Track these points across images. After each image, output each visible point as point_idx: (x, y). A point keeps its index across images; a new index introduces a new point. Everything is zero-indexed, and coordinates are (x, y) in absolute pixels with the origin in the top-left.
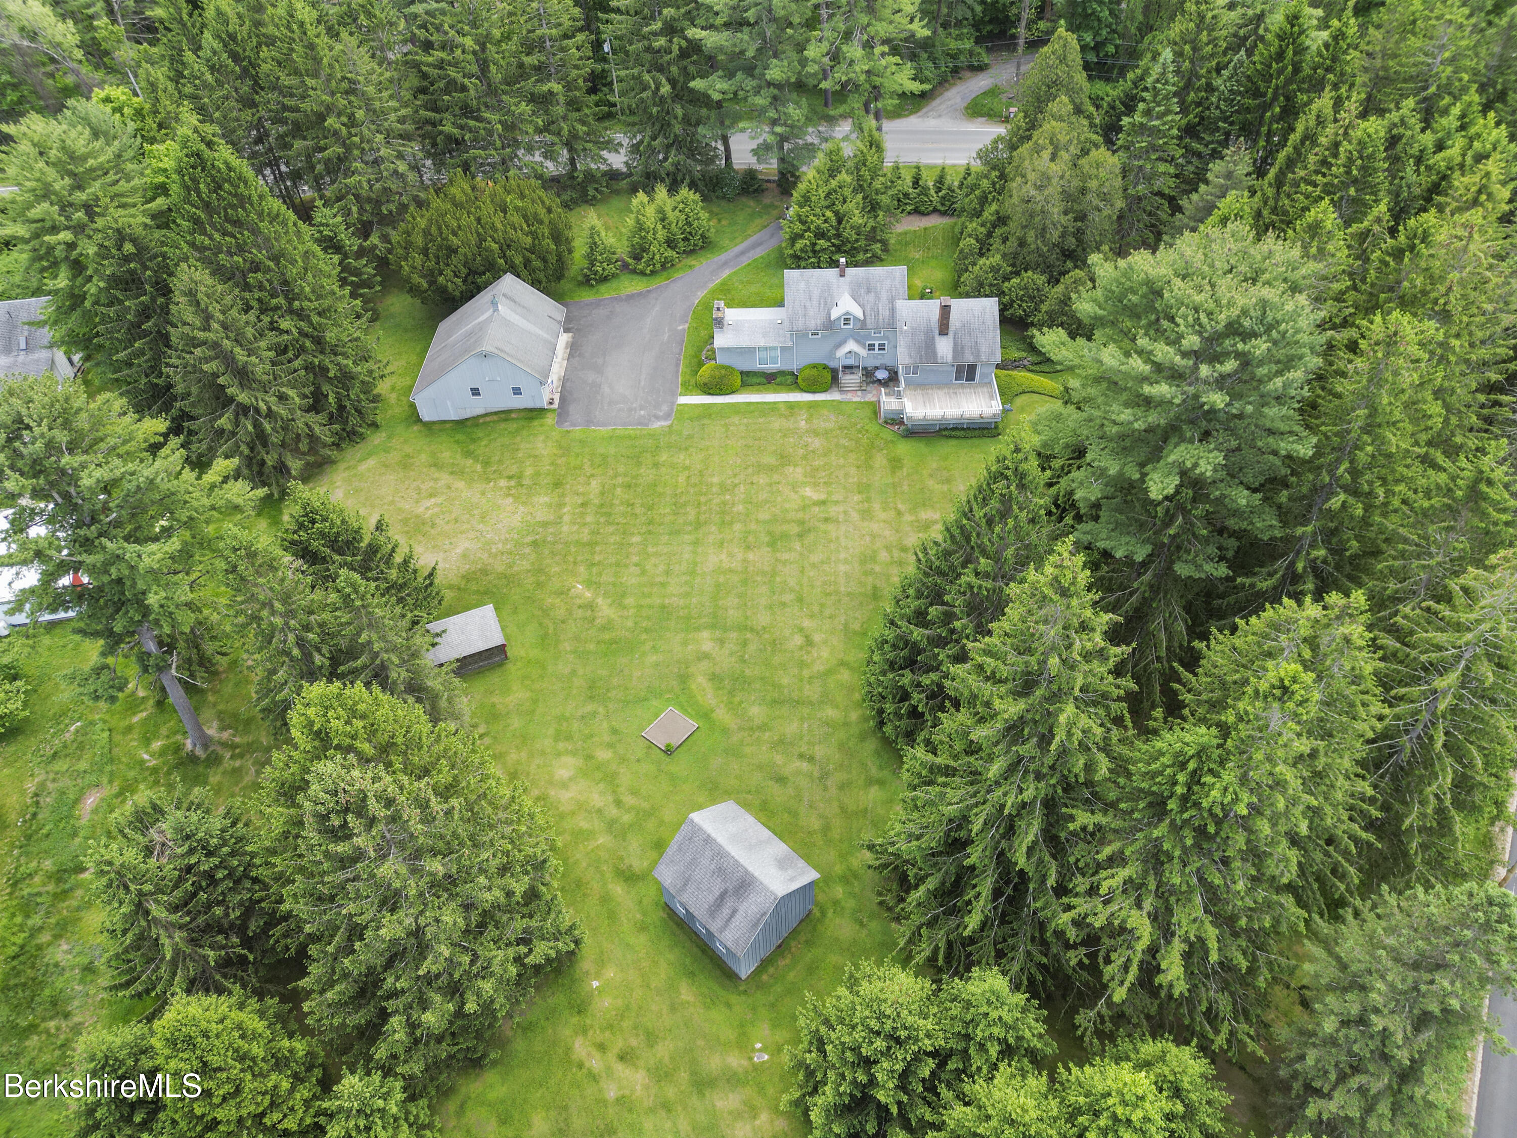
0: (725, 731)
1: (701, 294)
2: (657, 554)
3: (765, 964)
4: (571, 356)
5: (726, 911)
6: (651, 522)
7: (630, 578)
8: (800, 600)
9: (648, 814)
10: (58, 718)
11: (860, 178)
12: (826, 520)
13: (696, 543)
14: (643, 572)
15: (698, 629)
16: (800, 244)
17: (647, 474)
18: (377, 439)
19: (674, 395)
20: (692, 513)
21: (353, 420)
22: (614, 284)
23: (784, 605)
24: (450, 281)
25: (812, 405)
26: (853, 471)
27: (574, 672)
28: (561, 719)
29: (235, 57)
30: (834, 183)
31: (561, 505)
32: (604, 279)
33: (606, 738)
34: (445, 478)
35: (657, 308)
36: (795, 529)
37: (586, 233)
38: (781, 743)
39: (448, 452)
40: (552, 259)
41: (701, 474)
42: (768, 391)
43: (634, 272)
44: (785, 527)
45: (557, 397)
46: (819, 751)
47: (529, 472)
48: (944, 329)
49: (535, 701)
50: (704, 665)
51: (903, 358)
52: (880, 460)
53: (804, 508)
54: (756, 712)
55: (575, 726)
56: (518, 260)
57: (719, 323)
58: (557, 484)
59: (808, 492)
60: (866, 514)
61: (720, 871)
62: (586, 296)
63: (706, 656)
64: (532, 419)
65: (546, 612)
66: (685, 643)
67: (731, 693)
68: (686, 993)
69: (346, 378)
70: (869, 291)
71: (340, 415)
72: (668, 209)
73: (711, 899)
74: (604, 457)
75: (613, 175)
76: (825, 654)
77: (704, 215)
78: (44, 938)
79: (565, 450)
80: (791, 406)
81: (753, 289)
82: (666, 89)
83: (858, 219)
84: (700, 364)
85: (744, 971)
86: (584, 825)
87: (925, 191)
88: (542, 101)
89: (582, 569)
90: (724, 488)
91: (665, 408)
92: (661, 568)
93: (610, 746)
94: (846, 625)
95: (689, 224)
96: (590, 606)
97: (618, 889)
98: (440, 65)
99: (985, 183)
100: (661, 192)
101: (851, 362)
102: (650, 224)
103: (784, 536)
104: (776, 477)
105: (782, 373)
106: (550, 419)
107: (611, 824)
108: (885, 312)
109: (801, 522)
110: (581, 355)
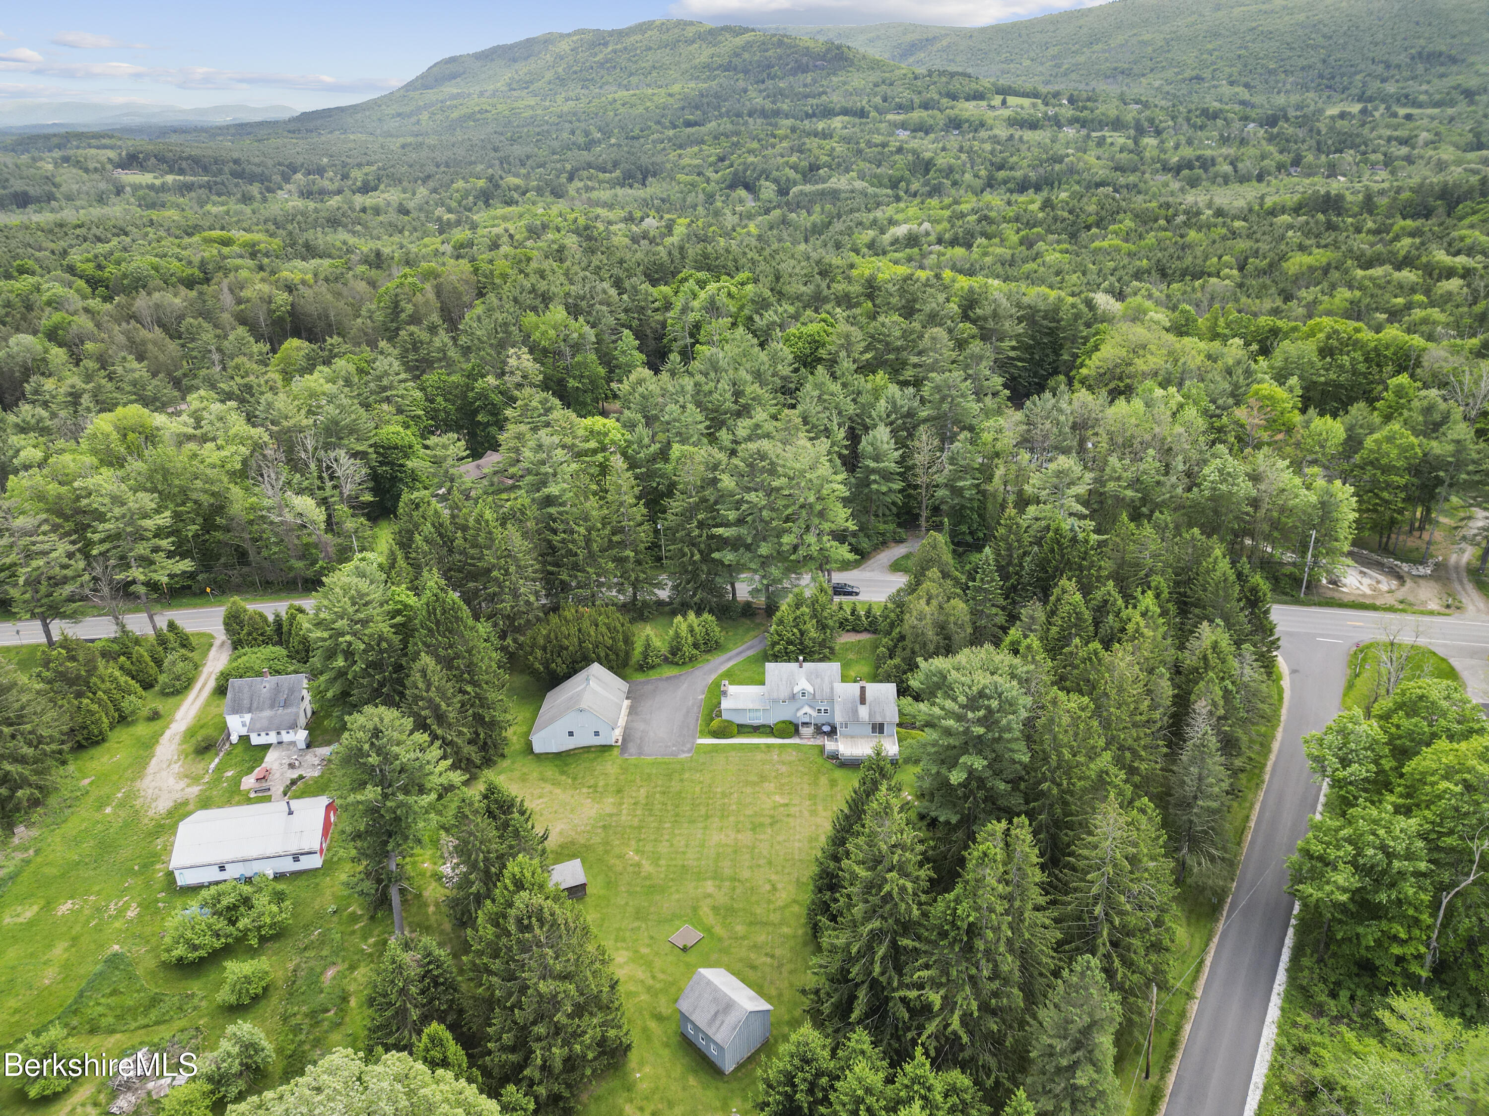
0: (720, 940)
1: (713, 677)
2: (681, 835)
3: (740, 1067)
4: (630, 714)
5: (718, 1023)
6: (677, 815)
7: (663, 848)
8: (770, 863)
9: (672, 984)
10: (306, 927)
11: (814, 610)
12: (788, 815)
13: (705, 828)
14: (672, 845)
15: (705, 879)
16: (777, 648)
17: (675, 786)
18: (506, 763)
19: (694, 737)
20: (703, 810)
21: (491, 752)
22: (659, 670)
23: (759, 866)
24: (559, 667)
25: (782, 746)
26: (806, 786)
27: (627, 904)
28: (619, 930)
29: (441, 535)
30: (798, 613)
31: (621, 804)
32: (653, 667)
33: (647, 941)
34: (548, 787)
35: (685, 685)
36: (768, 821)
37: (643, 638)
38: (755, 947)
39: (550, 771)
40: (622, 654)
41: (710, 786)
42: (754, 737)
43: (672, 663)
45: (621, 738)
46: (778, 952)
47: (601, 783)
48: (863, 701)
49: (603, 920)
50: (708, 901)
51: (838, 719)
52: (823, 780)
53: (774, 808)
54: (740, 929)
55: (628, 934)
56: (602, 654)
57: (724, 693)
58: (619, 791)
59: (777, 798)
60: (814, 813)
61: (715, 1000)
62: (640, 677)
63: (710, 896)
64: (604, 751)
65: (610, 868)
66: (696, 888)
67: (725, 917)
68: (692, 1081)
69: (493, 724)
70: (817, 676)
71: (484, 747)
72: (695, 625)
73: (709, 1016)
74: (649, 775)
75: (660, 603)
76: (784, 896)
77: (717, 629)
78: (306, 1047)
79: (625, 770)
80: (769, 746)
81: (747, 674)
82: (697, 557)
83: (813, 634)
84: (712, 719)
85: (729, 1067)
86: (633, 989)
87: (858, 618)
88: (620, 561)
89: (633, 843)
90: (724, 795)
91: (689, 746)
92: (683, 843)
93: (649, 946)
94: (798, 880)
95: (708, 634)
96: (638, 865)
97: (653, 1025)
98: (563, 541)
99: (892, 615)
100: (691, 616)
101: (807, 720)
102: (684, 634)
103: (762, 825)
104: (757, 789)
105: (764, 726)
106: (616, 752)
107: (649, 989)
108: (827, 690)
109: (772, 817)
110: (636, 714)
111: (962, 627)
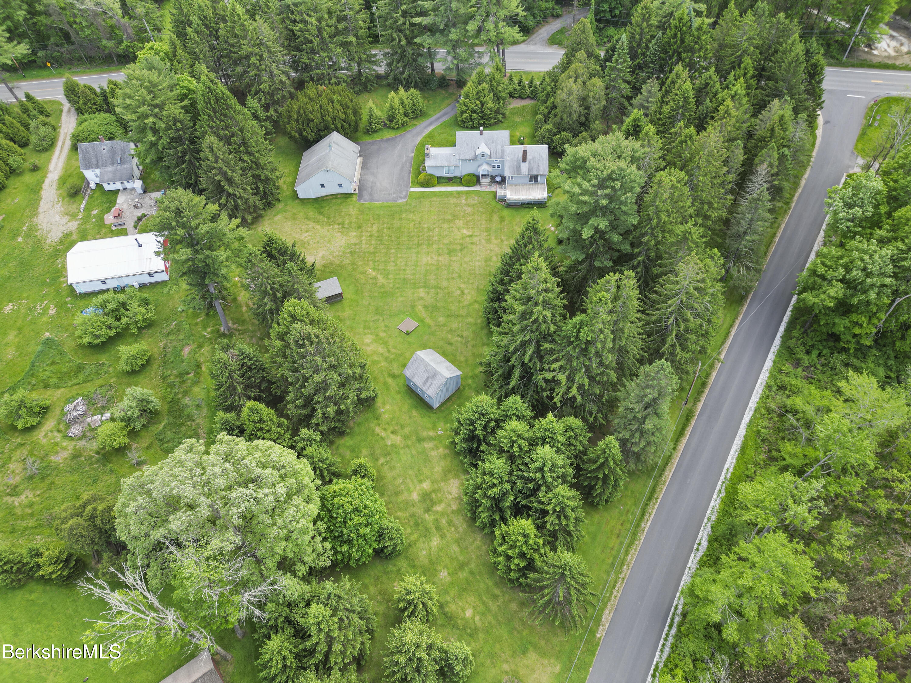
0: (429, 326)
1: (420, 139)
2: (401, 257)
3: (443, 404)
4: (362, 168)
5: (429, 384)
6: (399, 244)
7: (391, 267)
8: (460, 276)
9: (401, 355)
10: (166, 320)
11: (492, 85)
12: (472, 243)
13: (418, 253)
14: (396, 265)
15: (418, 288)
16: (465, 116)
17: (397, 223)
18: (280, 206)
19: (407, 186)
20: (416, 240)
21: (270, 198)
22: (380, 133)
23: (453, 278)
24: (311, 136)
25: (468, 193)
26: (484, 222)
27: (370, 304)
28: (365, 321)
29: (206, 26)
30: (480, 88)
31: (361, 236)
32: (376, 131)
33: (383, 329)
34: (311, 224)
35: (400, 145)
36: (458, 247)
37: (367, 110)
38: (451, 331)
39: (312, 212)
40: (353, 123)
41: (420, 223)
42: (449, 186)
43: (389, 127)
44: (455, 246)
45: (357, 188)
46: (465, 334)
47: (347, 222)
48: (524, 160)
49: (355, 315)
50: (421, 302)
51: (507, 173)
52: (495, 218)
53: (463, 238)
54: (441, 319)
55: (371, 324)
56: (339, 125)
57: (428, 155)
58: (359, 227)
59: (465, 231)
60: (489, 241)
61: (427, 370)
62: (367, 139)
63: (422, 298)
64: (347, 198)
65: (357, 280)
66: (413, 293)
67: (432, 313)
68: (414, 413)
69: (267, 180)
70: (493, 142)
71: (264, 196)
72: (405, 99)
73: (423, 380)
74: (379, 215)
75: (379, 77)
76: (469, 298)
77: (421, 101)
78: (180, 396)
79: (362, 212)
80: (459, 193)
81: (444, 136)
82: (404, 42)
83: (491, 105)
84: (420, 173)
85: (436, 405)
86: (376, 359)
87: (523, 88)
88: (345, 45)
89: (371, 263)
90: (429, 230)
91: (404, 193)
92: (403, 263)
93: (385, 331)
94: (478, 287)
95: (414, 105)
96: (375, 278)
97: (390, 380)
98: (301, 30)
99: (548, 88)
100: (402, 90)
101: (485, 173)
102: (396, 106)
103: (454, 250)
104: (451, 225)
105: (455, 177)
106: (355, 198)
107: (386, 359)
108: (500, 152)
109: (461, 244)
110: (367, 169)
111: (598, 100)
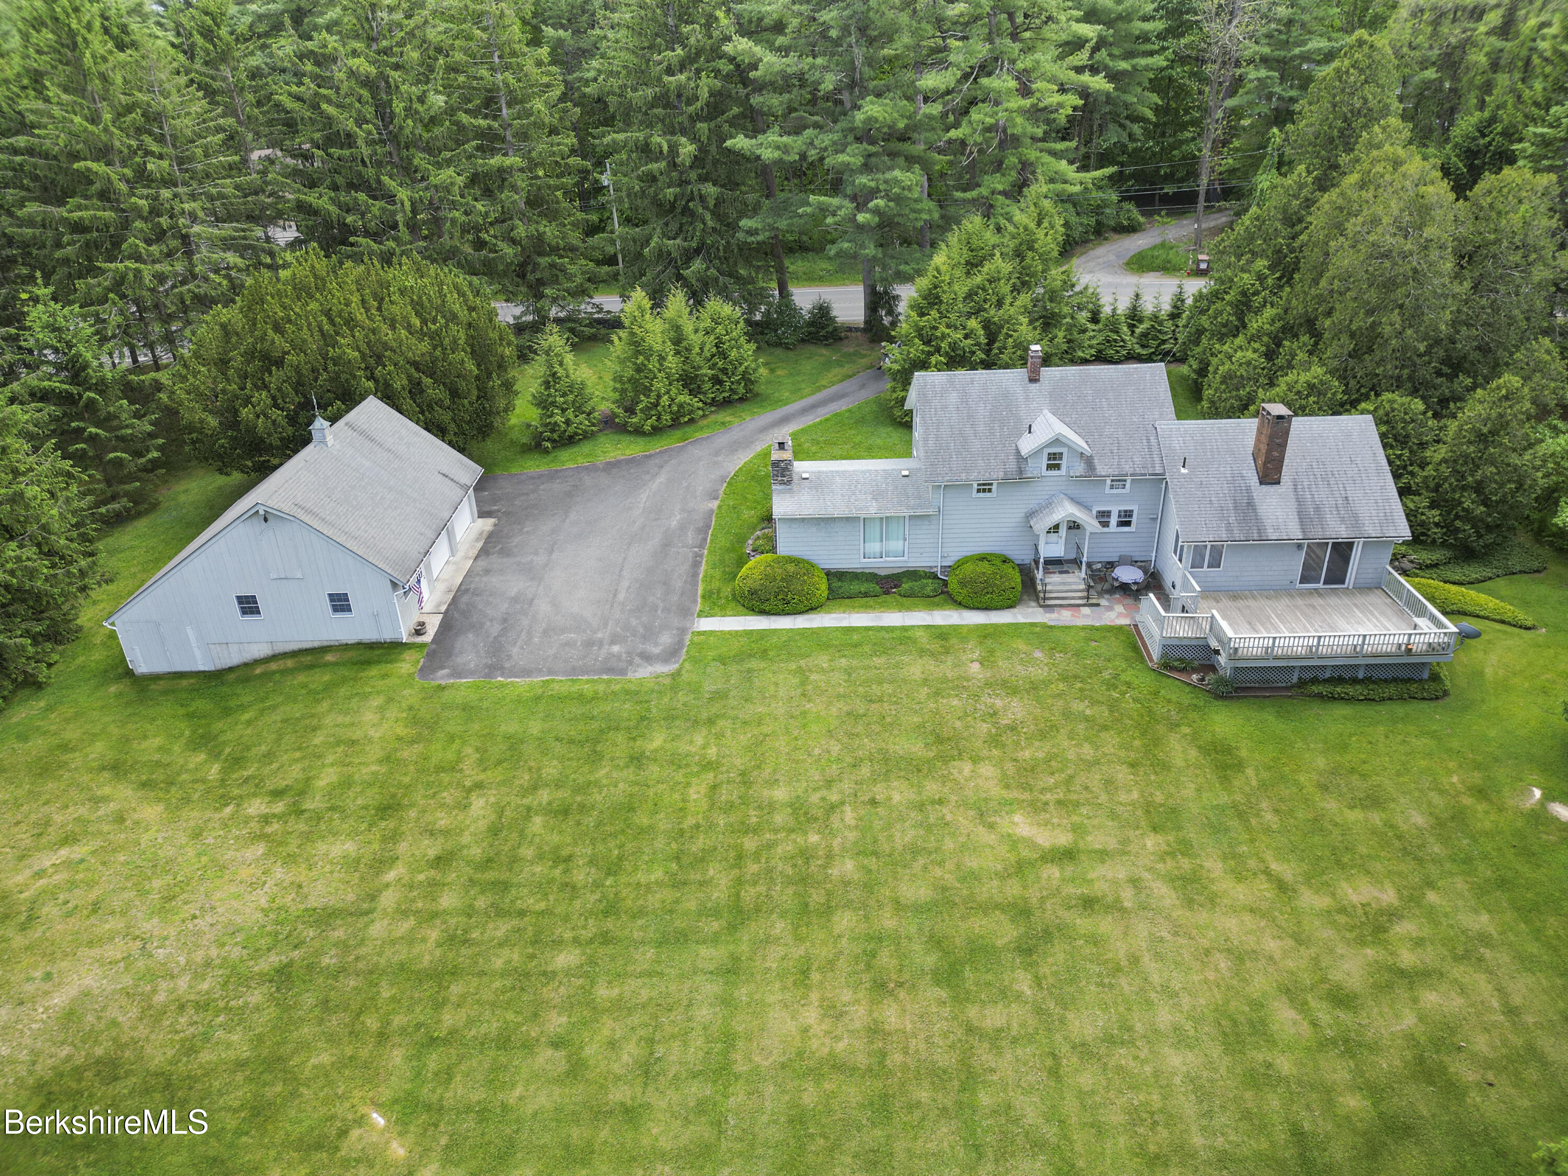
1: (742, 459)
4: (482, 553)
7: (535, 1088)
12: (1089, 904)
13: (732, 970)
14: (576, 1069)
17: (612, 782)
20: (720, 883)
26: (1122, 774)
30: (980, 275)
32: (569, 440)
34: (121, 797)
36: (1006, 933)
39: (158, 737)
40: (470, 393)
42: (885, 606)
43: (623, 429)
44: (978, 924)
48: (1272, 475)
51: (1172, 540)
52: (1181, 750)
53: (1020, 868)
57: (783, 479)
58: (387, 809)
59: (1022, 826)
60: (1195, 889)
70: (1094, 407)
72: (688, 327)
74: (514, 744)
77: (746, 345)
79: (424, 727)
84: (741, 561)
90: (804, 816)
91: (667, 639)
101: (1062, 548)
102: (653, 344)
103: (981, 953)
105: (913, 574)
106: (407, 665)
108: (1131, 444)
109: (1020, 912)
